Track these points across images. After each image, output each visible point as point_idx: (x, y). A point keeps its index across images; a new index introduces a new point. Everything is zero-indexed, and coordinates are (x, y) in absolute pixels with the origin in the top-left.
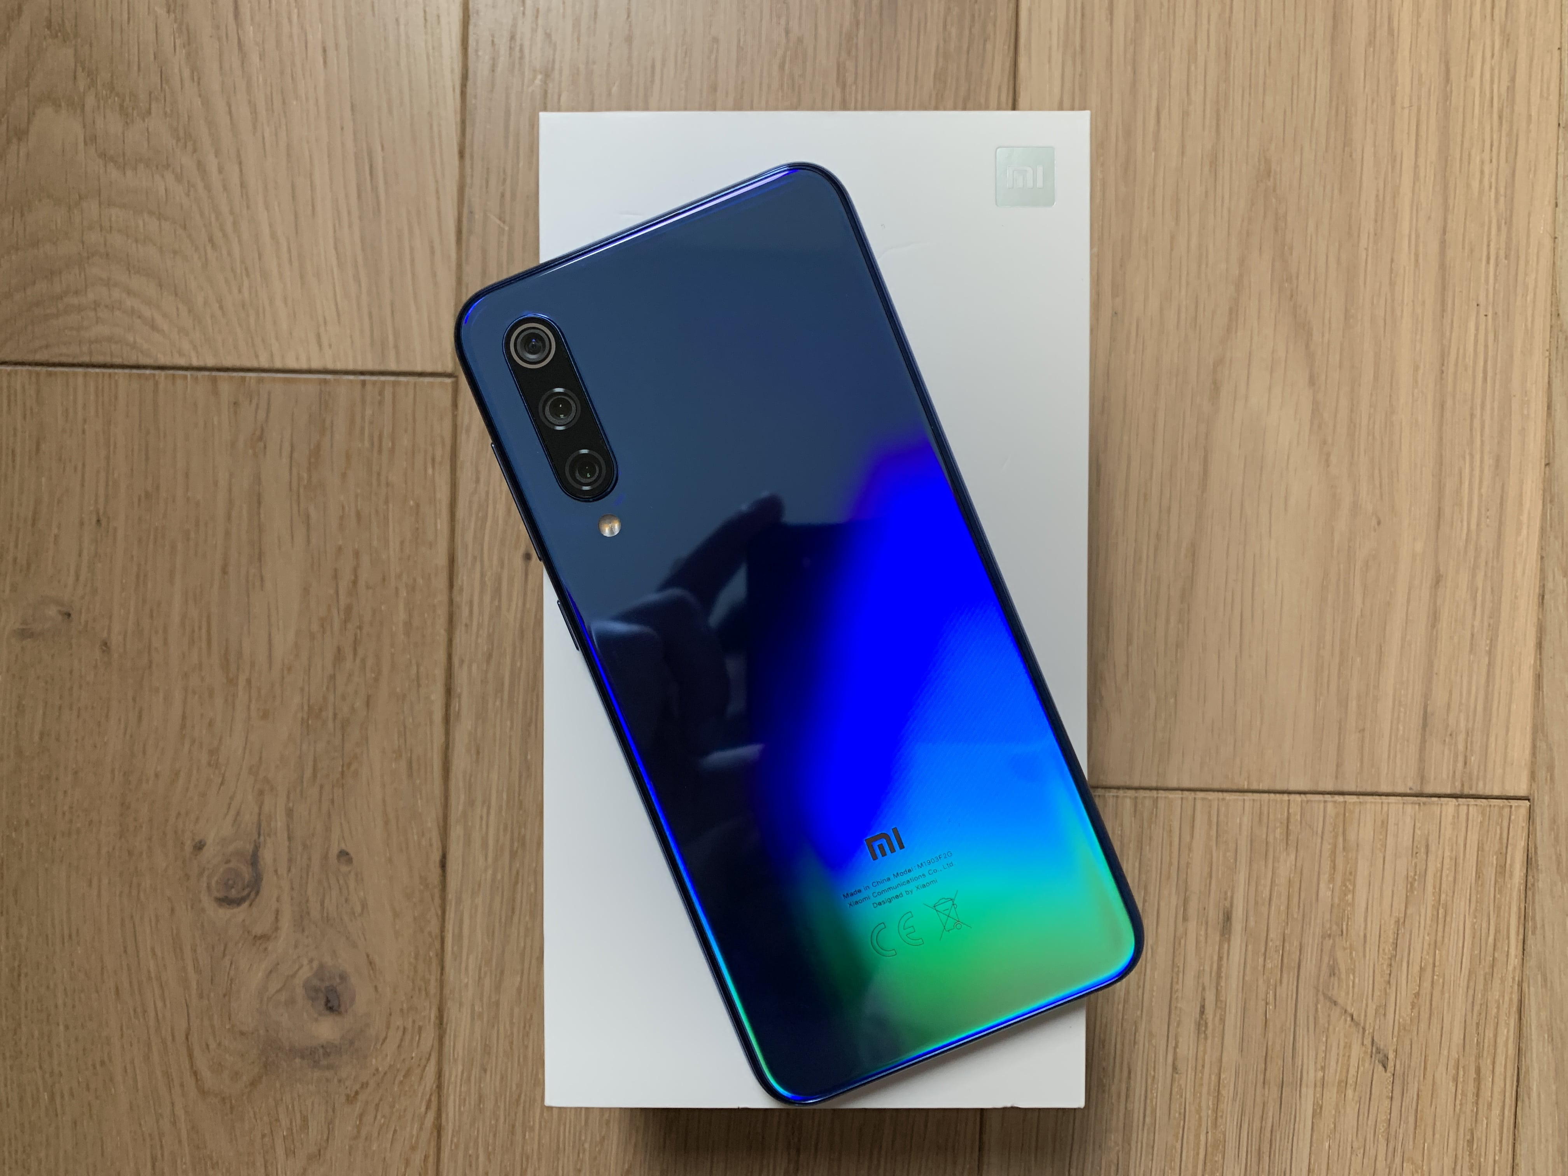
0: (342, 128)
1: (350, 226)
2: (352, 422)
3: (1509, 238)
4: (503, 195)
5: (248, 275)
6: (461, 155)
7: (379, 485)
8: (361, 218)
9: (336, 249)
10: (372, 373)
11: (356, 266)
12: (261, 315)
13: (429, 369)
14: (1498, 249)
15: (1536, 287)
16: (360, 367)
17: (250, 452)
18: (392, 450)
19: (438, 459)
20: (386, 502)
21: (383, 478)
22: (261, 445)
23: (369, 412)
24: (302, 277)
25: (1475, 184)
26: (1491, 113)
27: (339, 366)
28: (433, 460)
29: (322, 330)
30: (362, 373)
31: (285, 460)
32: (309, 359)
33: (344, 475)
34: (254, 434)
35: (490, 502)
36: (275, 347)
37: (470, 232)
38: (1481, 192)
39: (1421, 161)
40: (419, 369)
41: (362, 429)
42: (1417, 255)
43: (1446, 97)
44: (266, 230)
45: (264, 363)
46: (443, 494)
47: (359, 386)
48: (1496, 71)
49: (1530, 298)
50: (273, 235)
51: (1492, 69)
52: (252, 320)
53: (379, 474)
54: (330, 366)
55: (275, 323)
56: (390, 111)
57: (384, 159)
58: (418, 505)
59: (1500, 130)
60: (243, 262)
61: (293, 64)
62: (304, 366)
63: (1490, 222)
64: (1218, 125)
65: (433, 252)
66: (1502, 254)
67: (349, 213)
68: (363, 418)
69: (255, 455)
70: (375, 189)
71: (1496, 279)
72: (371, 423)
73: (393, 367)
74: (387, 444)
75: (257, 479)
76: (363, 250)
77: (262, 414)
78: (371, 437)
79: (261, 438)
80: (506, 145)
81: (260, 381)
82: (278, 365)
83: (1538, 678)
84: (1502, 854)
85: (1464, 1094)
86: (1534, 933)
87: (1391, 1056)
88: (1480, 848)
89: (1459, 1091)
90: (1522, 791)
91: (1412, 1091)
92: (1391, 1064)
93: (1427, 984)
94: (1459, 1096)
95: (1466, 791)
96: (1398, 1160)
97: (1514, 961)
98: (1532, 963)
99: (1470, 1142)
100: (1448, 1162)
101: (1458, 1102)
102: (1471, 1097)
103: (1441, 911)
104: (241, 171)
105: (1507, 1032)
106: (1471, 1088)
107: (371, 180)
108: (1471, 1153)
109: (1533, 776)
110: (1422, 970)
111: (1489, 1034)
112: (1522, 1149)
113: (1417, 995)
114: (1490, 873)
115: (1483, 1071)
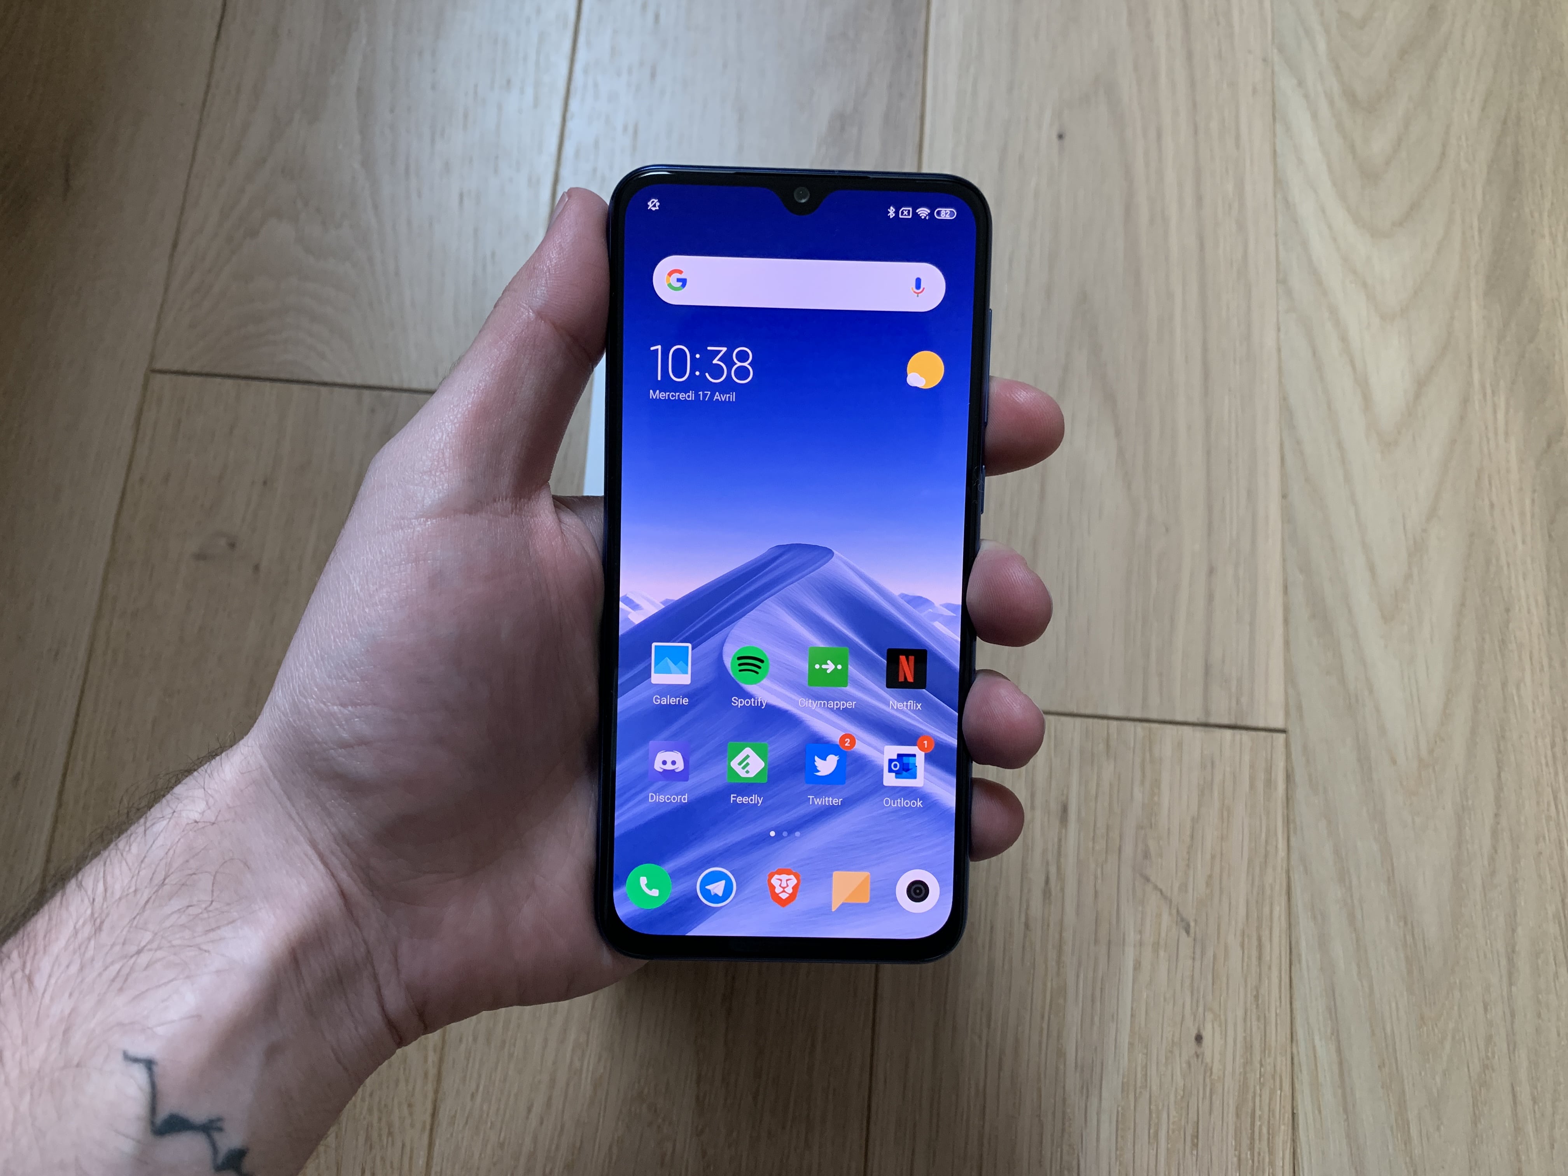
3: (1249, 348)
5: (392, 329)
9: (455, 314)
11: (467, 326)
12: (398, 354)
14: (1241, 356)
15: (1268, 382)
24: (430, 331)
25: (1224, 314)
26: (1233, 271)
29: (439, 365)
34: (383, 430)
36: (406, 374)
38: (1228, 319)
39: (1187, 296)
42: (1187, 355)
43: (1202, 260)
44: (408, 302)
45: (397, 384)
48: (1234, 247)
50: (413, 305)
51: (1231, 245)
52: (392, 357)
55: (407, 359)
59: (1239, 282)
60: (390, 319)
63: (1235, 337)
64: (1051, 268)
66: (1244, 357)
67: (467, 292)
71: (1241, 374)
81: (392, 396)
83: (1287, 643)
84: (1269, 771)
85: (1249, 958)
86: (1295, 833)
87: (1192, 924)
88: (1252, 767)
89: (1246, 956)
90: (1279, 724)
91: (1210, 954)
92: (1192, 931)
93: (1217, 869)
94: (1246, 959)
95: (1239, 723)
96: (1201, 1009)
97: (1282, 853)
98: (1295, 856)
99: (1256, 997)
100: (1240, 1013)
101: (1245, 964)
102: (1254, 961)
103: (1225, 814)
104: (397, 264)
105: (1279, 909)
106: (1254, 953)
108: (1257, 1005)
109: (1287, 714)
110: (1213, 857)
111: (1266, 910)
112: (1297, 1005)
113: (1210, 877)
114: (1260, 785)
115: (1263, 939)
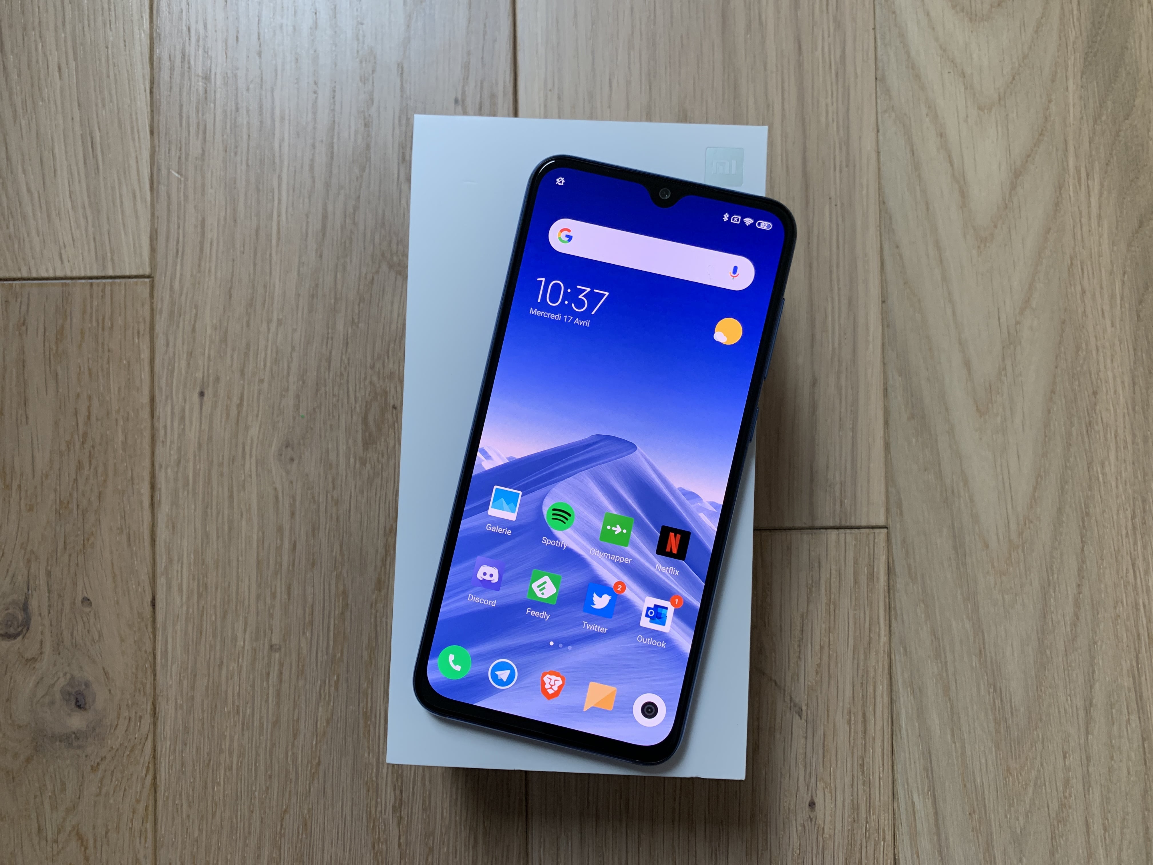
0: (73, 119)
1: (80, 182)
2: (84, 312)
3: (848, 153)
4: (180, 158)
5: (12, 217)
6: (152, 133)
7: (103, 351)
8: (87, 177)
9: (70, 197)
10: (97, 278)
11: (84, 209)
12: (22, 243)
13: (134, 273)
14: (841, 162)
15: (868, 186)
16: (89, 274)
17: (17, 333)
18: (111, 328)
19: (142, 332)
20: (108, 363)
21: (106, 348)
22: (24, 328)
23: (95, 303)
24: (49, 216)
25: (823, 120)
26: (831, 72)
27: (75, 274)
28: (138, 332)
29: (63, 251)
30: (91, 278)
31: (40, 338)
32: (54, 270)
33: (80, 346)
34: (19, 321)
35: (177, 359)
36: (32, 263)
37: (159, 183)
38: (827, 125)
39: (786, 106)
40: (127, 273)
41: (91, 314)
42: (787, 167)
43: (800, 64)
44: (24, 189)
45: (25, 275)
46: (145, 355)
47: (88, 287)
48: (832, 46)
49: (864, 192)
50: (29, 190)
51: (829, 45)
52: (16, 246)
53: (103, 344)
54: (69, 274)
55: (31, 248)
56: (104, 105)
57: (101, 137)
58: (129, 363)
59: (837, 84)
60: (8, 208)
61: (39, 79)
62: (51, 274)
63: (835, 143)
64: (650, 89)
65: (135, 197)
66: (844, 164)
67: (79, 174)
68: (91, 307)
69: (20, 335)
70: (95, 156)
71: (841, 181)
72: (97, 310)
73: (110, 273)
74: (108, 324)
75: (22, 350)
76: (89, 197)
77: (24, 308)
78: (97, 321)
79: (24, 324)
80: (181, 125)
81: (22, 286)
82: (34, 275)
83: (887, 446)
84: (871, 566)
85: (856, 732)
86: (896, 619)
87: (804, 708)
88: (856, 562)
89: (852, 730)
90: (881, 522)
91: (820, 732)
92: (804, 713)
93: (825, 658)
94: (853, 735)
95: (843, 524)
96: (813, 780)
97: (884, 639)
98: (896, 639)
99: (862, 766)
100: (848, 780)
101: (852, 738)
102: (860, 734)
103: (832, 606)
104: (7, 149)
105: (882, 688)
106: (860, 728)
107: (93, 151)
108: (863, 773)
109: (888, 511)
110: (822, 648)
111: (871, 690)
112: (898, 768)
113: (819, 665)
114: (863, 579)
115: (867, 715)
